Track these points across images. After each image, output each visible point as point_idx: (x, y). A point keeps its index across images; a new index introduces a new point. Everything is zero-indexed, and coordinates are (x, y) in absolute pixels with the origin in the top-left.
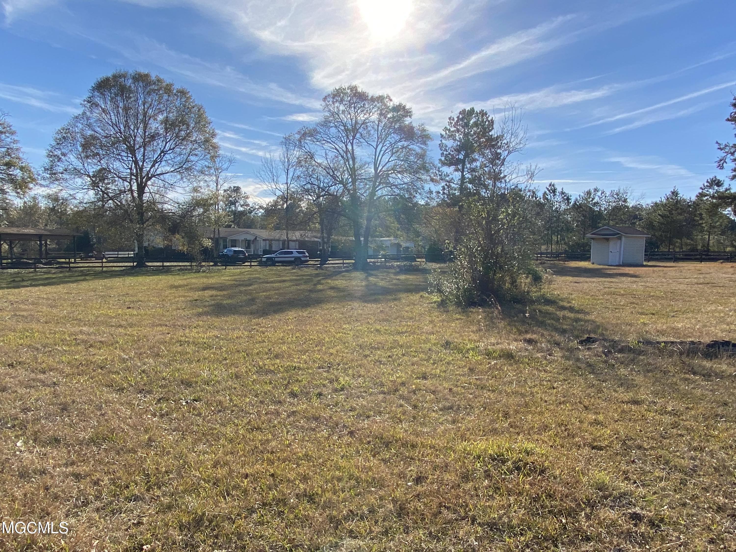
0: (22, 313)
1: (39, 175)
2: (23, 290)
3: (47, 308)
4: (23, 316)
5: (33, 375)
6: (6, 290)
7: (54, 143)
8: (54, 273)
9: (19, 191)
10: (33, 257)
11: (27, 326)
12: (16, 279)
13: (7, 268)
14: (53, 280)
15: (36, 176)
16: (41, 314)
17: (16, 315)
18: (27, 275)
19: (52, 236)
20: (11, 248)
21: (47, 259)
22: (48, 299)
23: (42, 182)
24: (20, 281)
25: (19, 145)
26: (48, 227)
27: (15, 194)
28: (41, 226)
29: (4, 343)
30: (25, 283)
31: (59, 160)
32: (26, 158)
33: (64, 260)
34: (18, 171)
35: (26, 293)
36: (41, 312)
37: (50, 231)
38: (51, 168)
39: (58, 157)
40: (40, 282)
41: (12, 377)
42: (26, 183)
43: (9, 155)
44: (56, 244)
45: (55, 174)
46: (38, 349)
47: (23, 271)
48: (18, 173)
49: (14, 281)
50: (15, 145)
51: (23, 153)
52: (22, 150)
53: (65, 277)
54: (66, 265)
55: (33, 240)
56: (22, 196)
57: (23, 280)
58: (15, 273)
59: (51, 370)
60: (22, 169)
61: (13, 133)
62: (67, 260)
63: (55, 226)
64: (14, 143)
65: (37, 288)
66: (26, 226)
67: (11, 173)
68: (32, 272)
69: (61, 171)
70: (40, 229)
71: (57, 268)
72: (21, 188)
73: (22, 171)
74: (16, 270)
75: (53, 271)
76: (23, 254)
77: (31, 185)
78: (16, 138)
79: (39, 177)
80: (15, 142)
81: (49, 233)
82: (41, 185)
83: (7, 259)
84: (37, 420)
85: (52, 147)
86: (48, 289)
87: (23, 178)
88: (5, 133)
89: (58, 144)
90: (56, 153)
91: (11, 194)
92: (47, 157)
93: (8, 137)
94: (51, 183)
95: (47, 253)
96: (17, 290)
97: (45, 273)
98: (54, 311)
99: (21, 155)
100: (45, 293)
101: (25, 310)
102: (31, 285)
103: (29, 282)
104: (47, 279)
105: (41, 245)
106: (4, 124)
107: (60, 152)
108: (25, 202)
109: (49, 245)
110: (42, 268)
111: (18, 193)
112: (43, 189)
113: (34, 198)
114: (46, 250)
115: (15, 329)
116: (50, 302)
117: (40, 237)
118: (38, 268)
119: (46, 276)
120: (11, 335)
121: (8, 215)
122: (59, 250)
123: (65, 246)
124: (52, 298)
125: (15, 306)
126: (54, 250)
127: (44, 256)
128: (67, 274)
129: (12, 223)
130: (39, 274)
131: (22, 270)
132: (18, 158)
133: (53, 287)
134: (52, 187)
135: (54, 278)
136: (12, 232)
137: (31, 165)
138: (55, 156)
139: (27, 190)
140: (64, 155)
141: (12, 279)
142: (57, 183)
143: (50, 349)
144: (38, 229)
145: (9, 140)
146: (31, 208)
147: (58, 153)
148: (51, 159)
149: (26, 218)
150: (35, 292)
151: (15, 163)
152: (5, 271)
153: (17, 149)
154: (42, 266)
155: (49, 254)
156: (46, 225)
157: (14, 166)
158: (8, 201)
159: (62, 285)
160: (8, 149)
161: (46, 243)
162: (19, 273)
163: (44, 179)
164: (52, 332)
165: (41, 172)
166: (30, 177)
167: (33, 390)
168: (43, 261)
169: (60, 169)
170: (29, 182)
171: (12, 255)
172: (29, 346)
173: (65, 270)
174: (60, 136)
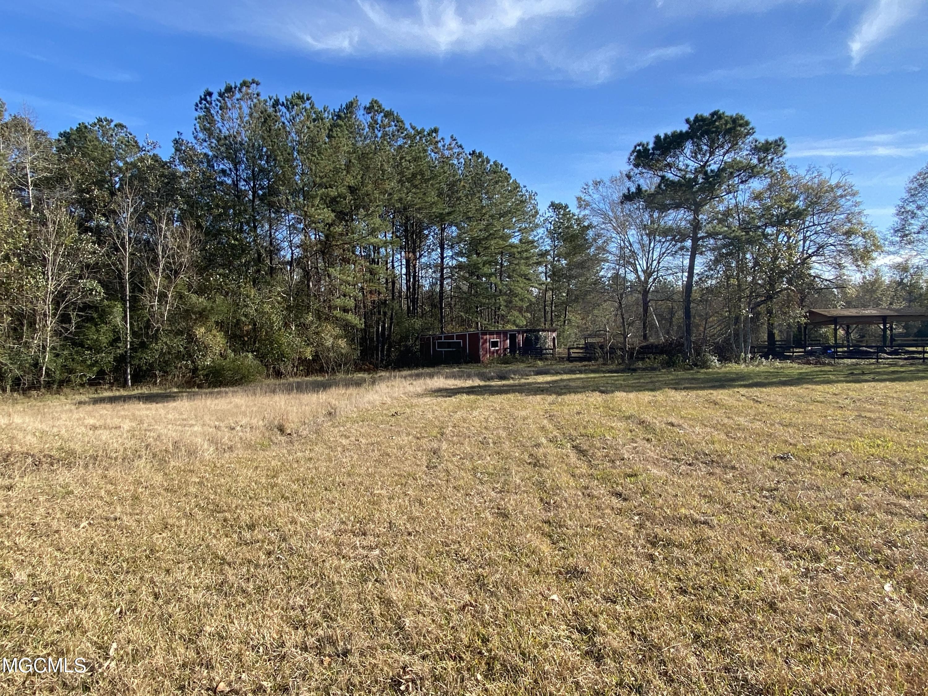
0: (868, 415)
1: (886, 240)
2: (866, 385)
3: (899, 410)
4: (870, 418)
5: (893, 499)
6: (845, 384)
7: (905, 195)
8: (902, 366)
9: (860, 263)
10: (873, 345)
11: (877, 431)
12: (855, 372)
13: (843, 358)
14: (903, 375)
15: (882, 241)
16: (893, 418)
17: (860, 416)
18: (868, 367)
19: (899, 318)
20: (848, 333)
21: (892, 347)
22: (899, 399)
23: (892, 249)
24: (859, 374)
25: (862, 207)
26: (894, 306)
27: (855, 268)
28: (885, 305)
29: (851, 449)
30: (866, 377)
31: (914, 215)
32: (869, 222)
33: (914, 349)
34: (860, 238)
35: (869, 389)
36: (892, 415)
37: (897, 310)
38: (903, 228)
39: (913, 212)
40: (885, 377)
41: (867, 495)
42: (869, 252)
43: (849, 221)
44: (904, 327)
45: (906, 235)
46: (895, 464)
47: (863, 362)
48: (858, 241)
49: (852, 373)
50: (856, 208)
51: (866, 216)
52: (865, 212)
53: (919, 371)
54: (918, 356)
55: (875, 324)
56: (863, 270)
57: (863, 374)
58: (853, 364)
59: (917, 496)
60: (864, 235)
61: (854, 195)
62: (920, 349)
63: (904, 304)
64: (856, 206)
65: (882, 384)
66: (865, 306)
67: (851, 242)
68: (873, 364)
69: (916, 230)
70: (883, 309)
71: (905, 359)
72: (862, 258)
73: (864, 238)
74: (854, 360)
75: (901, 362)
76: (861, 342)
77: (875, 255)
78: (858, 200)
79: (887, 243)
80: (856, 204)
81: (896, 314)
82: (889, 253)
83: (842, 346)
84: (907, 561)
85: (904, 202)
86: (898, 385)
87: (866, 247)
88: (845, 196)
89: (912, 195)
90: (908, 208)
91: (850, 268)
92: (897, 215)
93: (849, 200)
94: (901, 247)
95: (892, 340)
96: (858, 385)
97: (891, 365)
98: (910, 415)
99: (863, 219)
100: (894, 390)
101: (870, 411)
102: (874, 380)
103: (872, 376)
104: (893, 372)
105: (885, 330)
106: (844, 185)
107: (914, 206)
108: (864, 277)
109: (895, 329)
110: (886, 359)
111: (858, 266)
112: (892, 257)
113: (876, 271)
114: (891, 336)
115: (862, 434)
116: (902, 403)
117: (884, 319)
118: (881, 359)
119: (892, 369)
120: (859, 441)
121: (846, 294)
122: (906, 335)
123: (916, 330)
124: (905, 398)
125: (858, 404)
126: (900, 335)
127: (888, 343)
128: (921, 367)
129: (849, 304)
130: (882, 366)
131: (860, 360)
132: (859, 223)
133: (904, 383)
134: (902, 253)
135: (903, 372)
136: (850, 314)
137: (876, 229)
138: (907, 212)
139: (870, 262)
140: (919, 208)
141: (850, 372)
142: (910, 247)
143: (912, 467)
144: (881, 308)
145: (849, 203)
146: (873, 283)
147: (912, 207)
148: (902, 217)
149: (866, 297)
150: (881, 389)
151: (857, 230)
152: (841, 361)
153: (859, 213)
154: (886, 356)
155: (895, 340)
156: (891, 304)
157: (856, 234)
158: (845, 277)
159: (916, 382)
160: (849, 214)
161: (891, 327)
162: (857, 364)
163: (892, 243)
164: (912, 444)
165: (889, 236)
166: (874, 245)
167: (896, 519)
168: (888, 350)
169: (915, 228)
170: (873, 251)
171: (848, 342)
172: (883, 459)
173: (917, 361)
174: (916, 185)
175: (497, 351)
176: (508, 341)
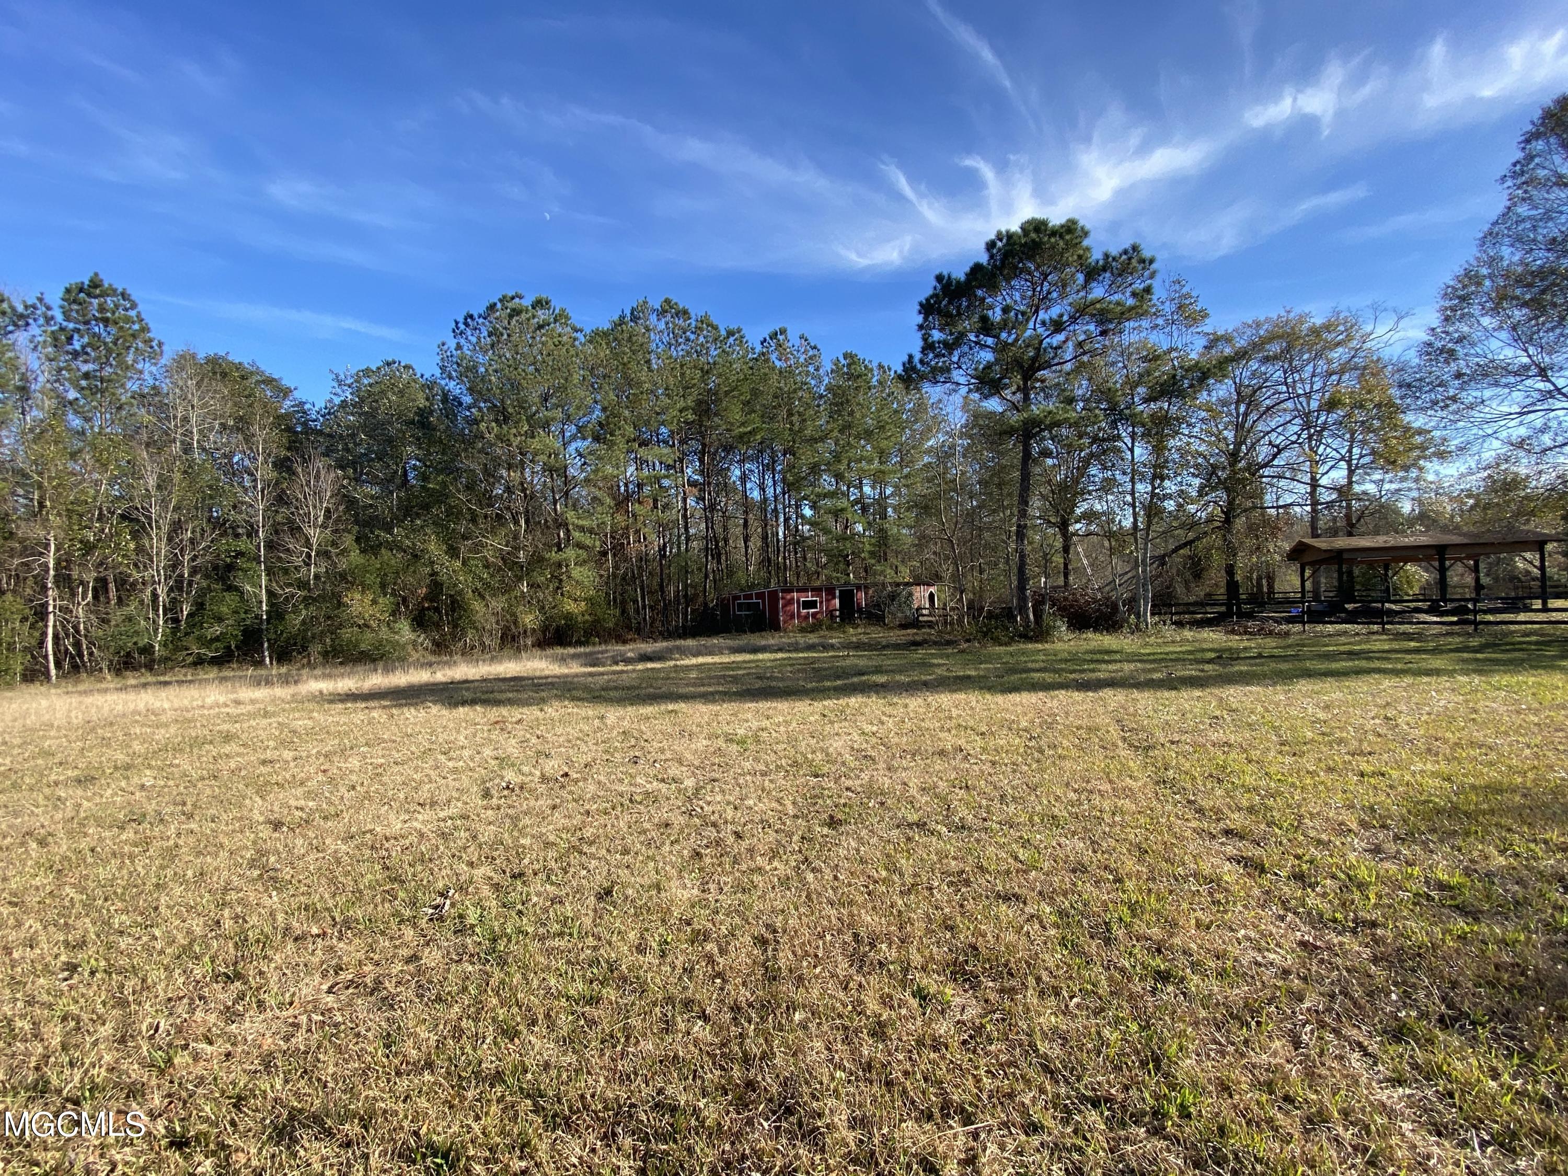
175: (814, 615)
176: (837, 601)
